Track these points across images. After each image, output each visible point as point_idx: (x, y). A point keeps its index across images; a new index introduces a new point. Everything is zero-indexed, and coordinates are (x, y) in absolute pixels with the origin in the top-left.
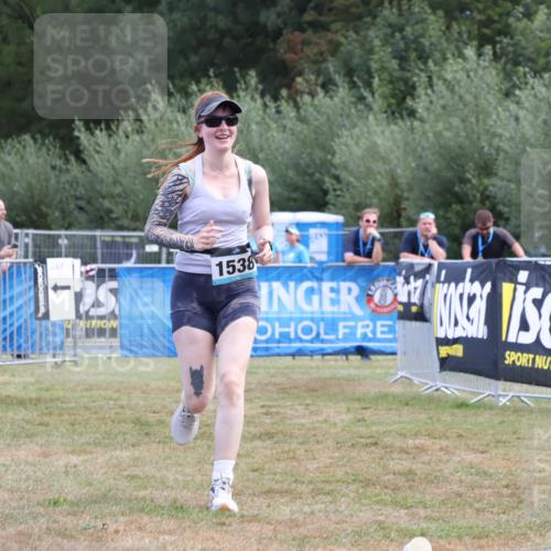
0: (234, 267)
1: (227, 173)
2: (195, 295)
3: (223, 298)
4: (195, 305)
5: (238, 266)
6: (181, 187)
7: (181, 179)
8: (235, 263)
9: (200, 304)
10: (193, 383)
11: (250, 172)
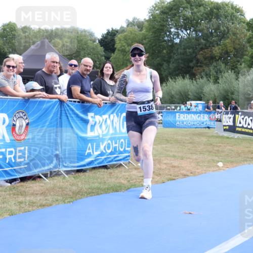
0: (146, 109)
1: (142, 73)
2: (133, 119)
3: (143, 120)
4: (133, 123)
5: (147, 108)
6: (124, 79)
7: (124, 76)
8: (146, 107)
9: (135, 123)
10: (135, 151)
11: (151, 73)
